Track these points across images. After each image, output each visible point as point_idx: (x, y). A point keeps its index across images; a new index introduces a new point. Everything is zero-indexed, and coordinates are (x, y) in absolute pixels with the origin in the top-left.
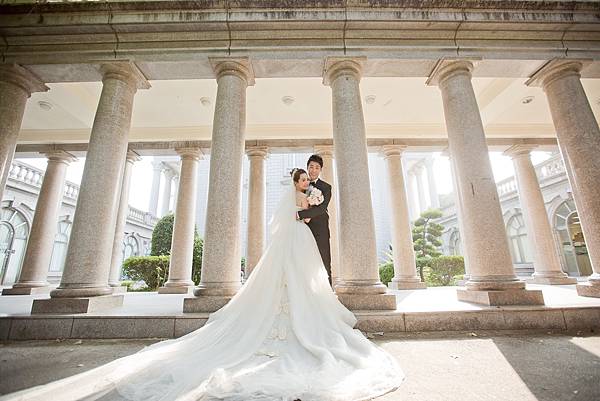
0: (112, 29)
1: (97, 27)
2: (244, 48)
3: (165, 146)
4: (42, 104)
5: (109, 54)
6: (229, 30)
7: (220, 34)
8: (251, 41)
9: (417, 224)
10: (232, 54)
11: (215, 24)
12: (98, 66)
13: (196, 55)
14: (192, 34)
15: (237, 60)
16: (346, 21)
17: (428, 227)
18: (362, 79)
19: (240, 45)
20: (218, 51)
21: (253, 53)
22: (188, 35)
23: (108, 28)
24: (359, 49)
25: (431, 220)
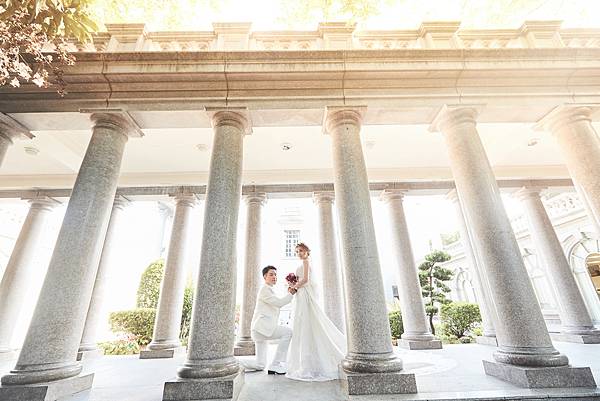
0: (107, 79)
1: (90, 77)
2: (241, 98)
3: (158, 191)
4: (28, 150)
5: (101, 103)
6: (227, 81)
7: (217, 84)
8: (249, 91)
9: (422, 268)
10: (229, 105)
11: (212, 75)
12: (89, 115)
13: (192, 104)
14: (188, 84)
15: (234, 110)
16: (345, 71)
17: (434, 271)
18: (363, 127)
19: (237, 95)
20: (216, 101)
21: (251, 103)
22: (184, 85)
23: (102, 78)
24: (359, 99)
25: (437, 264)
